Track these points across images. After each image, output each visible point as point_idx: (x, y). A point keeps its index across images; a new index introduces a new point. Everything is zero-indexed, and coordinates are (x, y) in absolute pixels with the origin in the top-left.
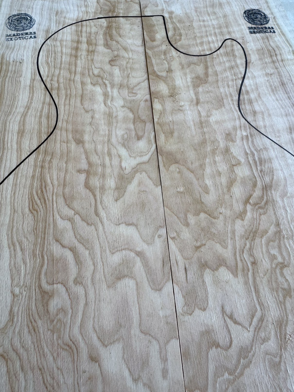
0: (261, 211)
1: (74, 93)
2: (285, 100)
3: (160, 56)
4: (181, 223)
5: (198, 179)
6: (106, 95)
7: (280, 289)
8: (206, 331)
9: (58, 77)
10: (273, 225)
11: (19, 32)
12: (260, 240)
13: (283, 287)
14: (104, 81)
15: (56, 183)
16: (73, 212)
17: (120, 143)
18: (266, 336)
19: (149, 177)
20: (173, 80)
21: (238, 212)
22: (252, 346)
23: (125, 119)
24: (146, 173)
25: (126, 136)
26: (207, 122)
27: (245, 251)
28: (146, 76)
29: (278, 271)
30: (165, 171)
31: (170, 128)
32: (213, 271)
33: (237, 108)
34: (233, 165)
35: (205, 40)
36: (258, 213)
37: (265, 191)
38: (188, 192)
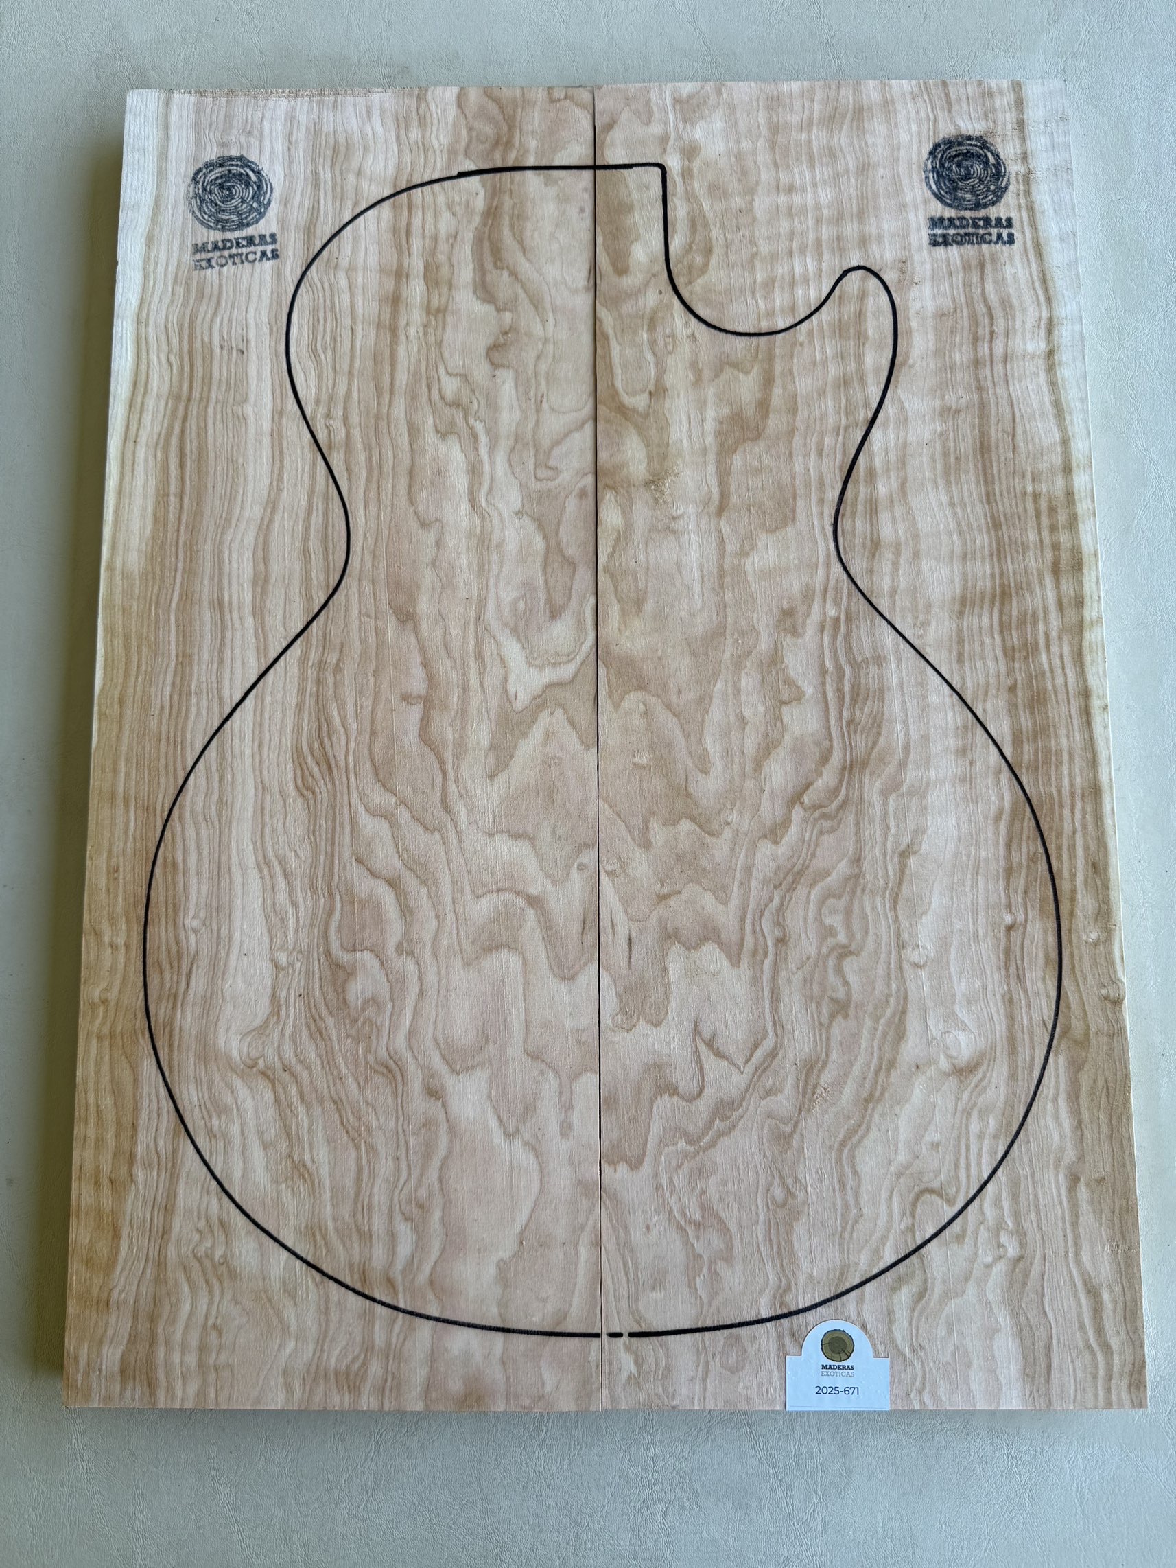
0: (826, 824)
1: (391, 463)
2: (973, 506)
3: (635, 333)
4: (634, 839)
5: (687, 736)
6: (474, 472)
7: (826, 999)
8: (655, 1063)
9: (345, 403)
10: (846, 860)
11: (228, 235)
12: (806, 892)
13: (834, 995)
14: (472, 421)
15: (352, 724)
16: (394, 800)
17: (506, 624)
18: (774, 1084)
19: (571, 722)
20: (664, 428)
21: (768, 823)
22: (742, 1100)
23: (523, 554)
24: (566, 712)
25: (522, 605)
26: (740, 570)
27: (767, 914)
28: (589, 407)
29: (831, 962)
30: (611, 708)
31: (637, 587)
32: (688, 949)
33: (830, 529)
34: (783, 702)
35: (782, 269)
36: (818, 827)
37: (847, 776)
38: (662, 766)
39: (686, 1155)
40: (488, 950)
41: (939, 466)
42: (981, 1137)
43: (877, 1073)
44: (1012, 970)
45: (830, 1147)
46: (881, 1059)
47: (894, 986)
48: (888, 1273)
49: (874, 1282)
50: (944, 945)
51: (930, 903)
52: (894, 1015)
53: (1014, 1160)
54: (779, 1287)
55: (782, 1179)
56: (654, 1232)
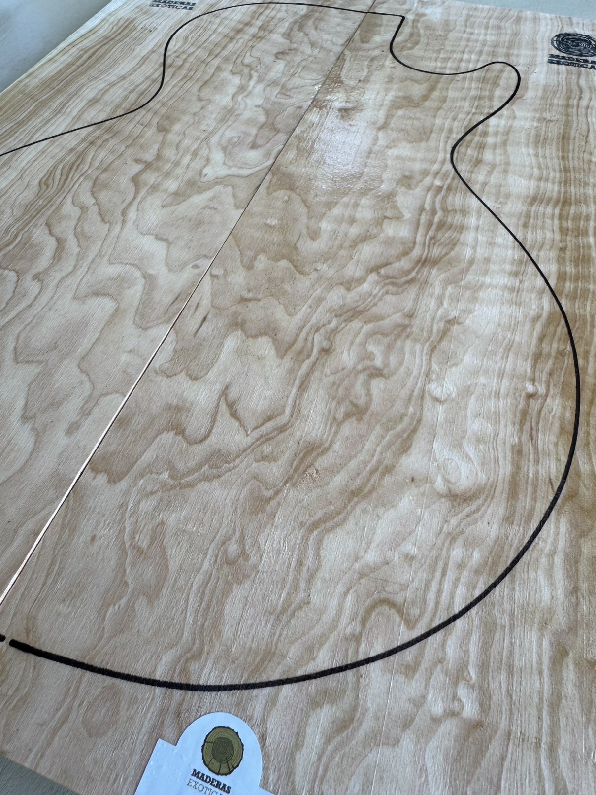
0: (392, 289)
1: (198, 77)
3: (361, 61)
4: (242, 262)
5: (310, 218)
6: (242, 88)
7: (347, 402)
8: (177, 405)
9: (189, 55)
10: (400, 314)
12: (360, 325)
13: (355, 401)
14: (253, 72)
16: (93, 201)
17: (221, 145)
18: (272, 453)
19: (234, 194)
20: (362, 93)
21: (347, 277)
22: (238, 456)
23: (250, 122)
24: (234, 189)
25: (236, 140)
26: (383, 153)
27: (322, 331)
28: (322, 80)
29: (361, 378)
30: (265, 193)
31: (312, 146)
32: (246, 335)
33: (449, 149)
34: (386, 217)
35: (456, 56)
36: (386, 288)
37: (419, 265)
38: (283, 228)
40: (96, 294)
42: (461, 566)
43: (372, 472)
44: (527, 427)
45: (302, 525)
46: (380, 462)
47: (411, 409)
48: (314, 681)
49: (295, 686)
50: (467, 392)
51: (462, 360)
52: (404, 431)
55: (242, 537)
56: (97, 544)
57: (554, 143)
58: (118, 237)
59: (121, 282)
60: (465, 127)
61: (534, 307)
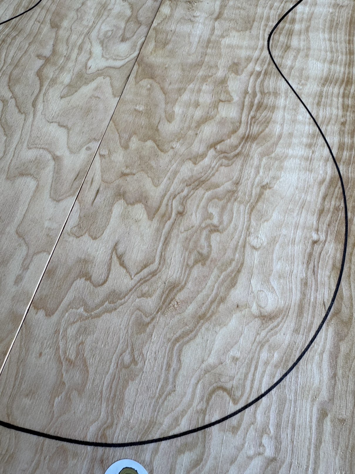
0: (225, 161)
2: (341, 43)
4: (120, 142)
5: (167, 103)
7: (195, 252)
8: (85, 259)
10: (230, 182)
12: (203, 192)
13: (201, 251)
15: (9, 60)
16: (11, 95)
17: (99, 39)
18: (148, 291)
19: (111, 84)
21: (194, 153)
22: (126, 295)
23: (119, 16)
24: (111, 79)
25: (110, 33)
26: (218, 42)
27: (177, 198)
29: (205, 233)
30: (133, 83)
31: (167, 38)
32: (127, 203)
33: (267, 37)
34: (221, 101)
36: (220, 162)
37: (244, 141)
38: (149, 113)
39: (81, 318)
40: (22, 175)
41: (327, 25)
42: (266, 363)
43: (212, 302)
44: (311, 266)
45: (169, 340)
46: (217, 295)
47: (237, 255)
48: (179, 438)
49: (168, 442)
50: (273, 241)
51: (271, 216)
52: (232, 272)
53: (285, 386)
54: (105, 423)
55: (133, 350)
56: (43, 358)
57: (344, 28)
58: (32, 125)
59: (38, 163)
60: (279, 15)
61: (321, 172)
